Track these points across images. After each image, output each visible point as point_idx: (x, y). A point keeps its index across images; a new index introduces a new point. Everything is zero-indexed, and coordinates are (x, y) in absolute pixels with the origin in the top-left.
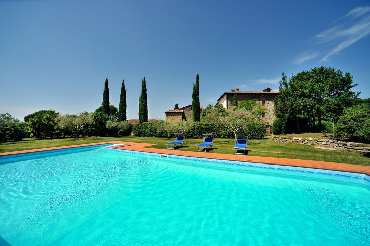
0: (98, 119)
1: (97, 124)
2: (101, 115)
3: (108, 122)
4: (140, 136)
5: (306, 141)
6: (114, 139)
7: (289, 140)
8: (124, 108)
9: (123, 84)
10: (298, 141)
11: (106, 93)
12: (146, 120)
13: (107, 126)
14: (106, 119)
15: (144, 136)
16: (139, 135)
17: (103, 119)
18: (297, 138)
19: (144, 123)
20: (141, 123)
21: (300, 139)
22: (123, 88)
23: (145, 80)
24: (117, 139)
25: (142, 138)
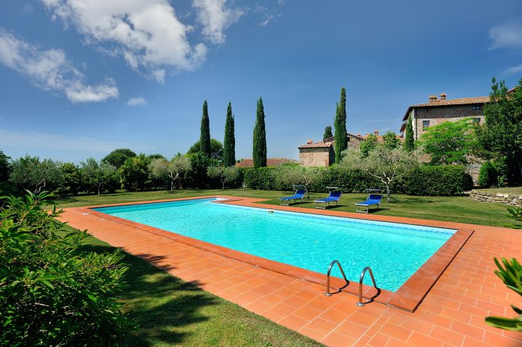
0: (195, 164)
1: (194, 170)
2: (200, 158)
3: (209, 168)
4: (255, 189)
5: (515, 200)
6: (218, 193)
7: (490, 198)
8: (231, 145)
9: (229, 108)
10: (503, 199)
11: (206, 123)
12: (264, 163)
13: (208, 173)
14: (207, 164)
15: (261, 189)
16: (254, 186)
17: (202, 164)
18: (501, 195)
19: (261, 168)
20: (256, 168)
21: (506, 196)
22: (229, 114)
23: (261, 101)
24: (222, 192)
25: (258, 191)
